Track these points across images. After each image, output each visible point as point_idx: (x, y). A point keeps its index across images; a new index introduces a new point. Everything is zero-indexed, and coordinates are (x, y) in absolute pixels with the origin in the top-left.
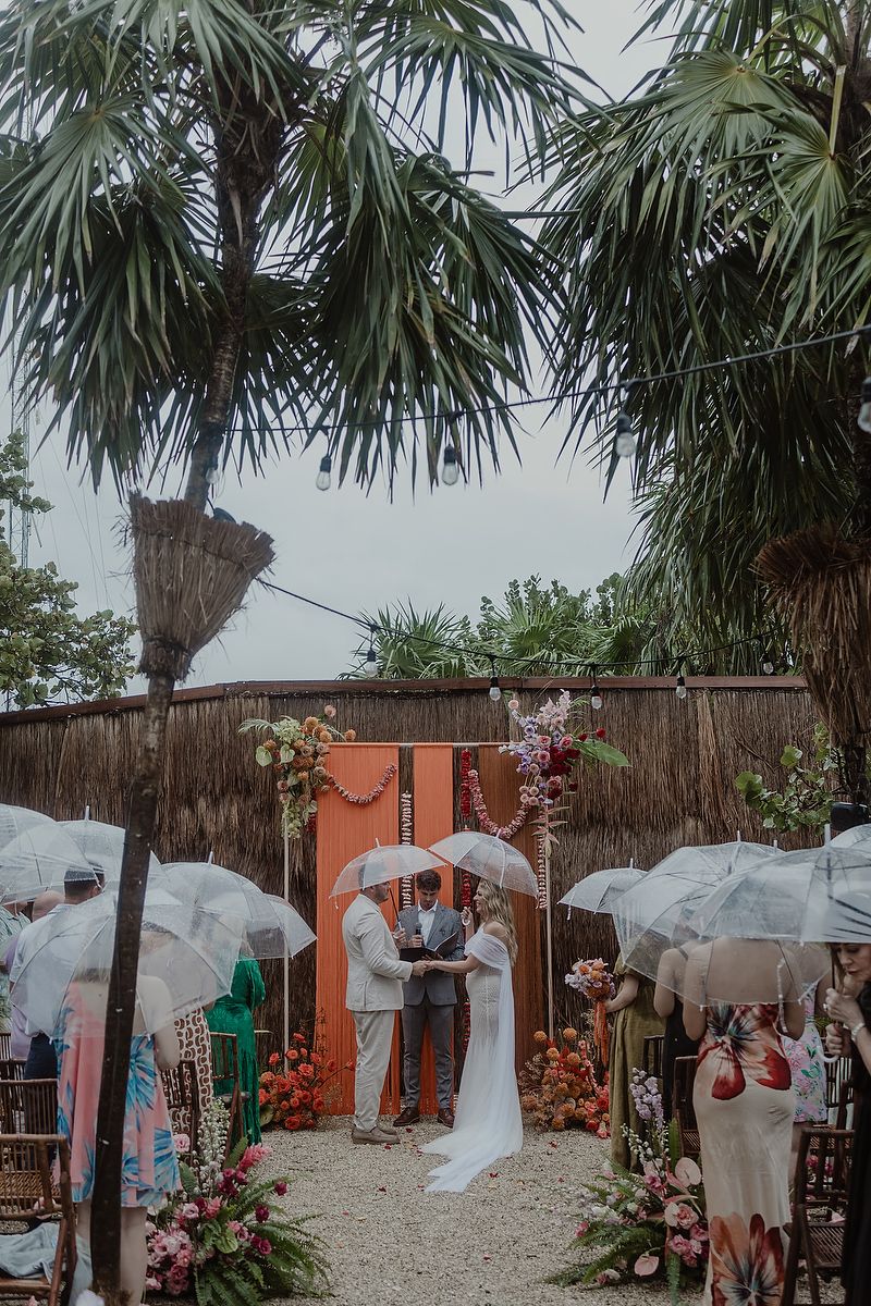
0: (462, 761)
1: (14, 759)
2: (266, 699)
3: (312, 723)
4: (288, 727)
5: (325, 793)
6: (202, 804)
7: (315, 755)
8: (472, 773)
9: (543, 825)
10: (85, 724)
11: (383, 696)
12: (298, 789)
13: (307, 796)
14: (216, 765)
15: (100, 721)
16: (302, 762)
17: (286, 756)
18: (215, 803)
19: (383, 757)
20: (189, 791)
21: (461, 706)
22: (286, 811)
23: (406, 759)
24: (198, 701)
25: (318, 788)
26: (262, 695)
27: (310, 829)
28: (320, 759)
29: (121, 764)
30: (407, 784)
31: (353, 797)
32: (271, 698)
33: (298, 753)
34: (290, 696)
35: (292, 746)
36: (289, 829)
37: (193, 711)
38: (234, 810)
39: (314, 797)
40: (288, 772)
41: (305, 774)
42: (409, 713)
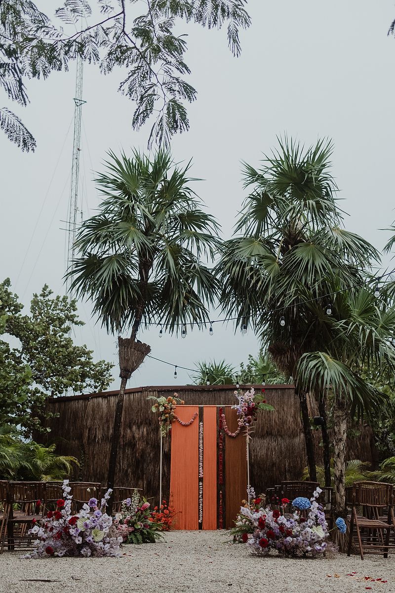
0: (220, 411)
1: (71, 412)
2: (156, 392)
3: (170, 399)
4: (162, 399)
5: (174, 422)
6: (134, 428)
7: (171, 409)
8: (223, 415)
9: (246, 432)
10: (95, 400)
11: (196, 391)
12: (165, 420)
13: (168, 423)
14: (139, 414)
15: (100, 399)
16: (167, 411)
17: (161, 409)
18: (139, 428)
19: (194, 410)
20: (130, 423)
21: (223, 395)
22: (162, 428)
23: (201, 410)
24: (133, 393)
25: (172, 420)
26: (155, 391)
27: (169, 434)
28: (173, 410)
29: (107, 413)
30: (201, 420)
31: (183, 423)
32: (158, 391)
33: (165, 408)
34: (165, 391)
35: (163, 406)
36: (162, 433)
37: (132, 396)
38: (145, 430)
39: (171, 423)
40: (162, 414)
41: (168, 415)
42: (205, 397)
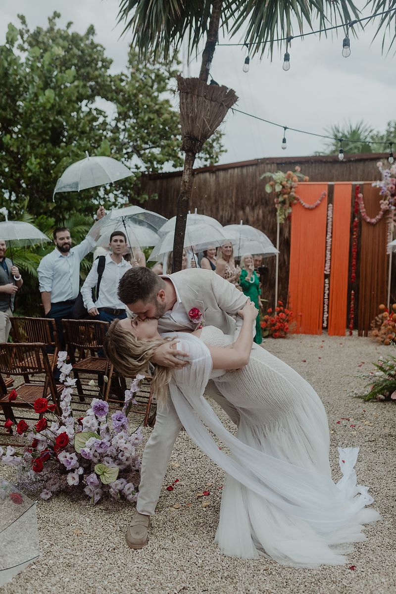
0: (356, 190)
1: (174, 191)
2: (275, 165)
3: (290, 174)
4: (279, 176)
5: (295, 204)
6: (248, 209)
7: (291, 188)
8: (360, 195)
9: (391, 218)
10: (202, 176)
11: (326, 162)
12: (284, 203)
13: (287, 205)
14: (254, 192)
15: (207, 175)
16: (285, 191)
17: (278, 188)
18: (253, 209)
19: (321, 187)
20: (242, 204)
21: (361, 166)
22: (279, 211)
23: (331, 189)
24: (247, 166)
25: (292, 202)
26: (273, 163)
27: (289, 218)
28: (293, 189)
29: (215, 192)
30: (330, 200)
31: (307, 206)
32: (278, 164)
33: (283, 187)
34: (285, 163)
35: (281, 184)
36: (280, 219)
37: (245, 170)
38: (261, 212)
39: (291, 205)
40: (279, 195)
41: (286, 196)
42: (337, 170)
